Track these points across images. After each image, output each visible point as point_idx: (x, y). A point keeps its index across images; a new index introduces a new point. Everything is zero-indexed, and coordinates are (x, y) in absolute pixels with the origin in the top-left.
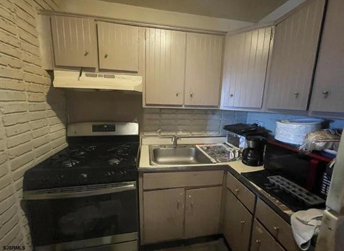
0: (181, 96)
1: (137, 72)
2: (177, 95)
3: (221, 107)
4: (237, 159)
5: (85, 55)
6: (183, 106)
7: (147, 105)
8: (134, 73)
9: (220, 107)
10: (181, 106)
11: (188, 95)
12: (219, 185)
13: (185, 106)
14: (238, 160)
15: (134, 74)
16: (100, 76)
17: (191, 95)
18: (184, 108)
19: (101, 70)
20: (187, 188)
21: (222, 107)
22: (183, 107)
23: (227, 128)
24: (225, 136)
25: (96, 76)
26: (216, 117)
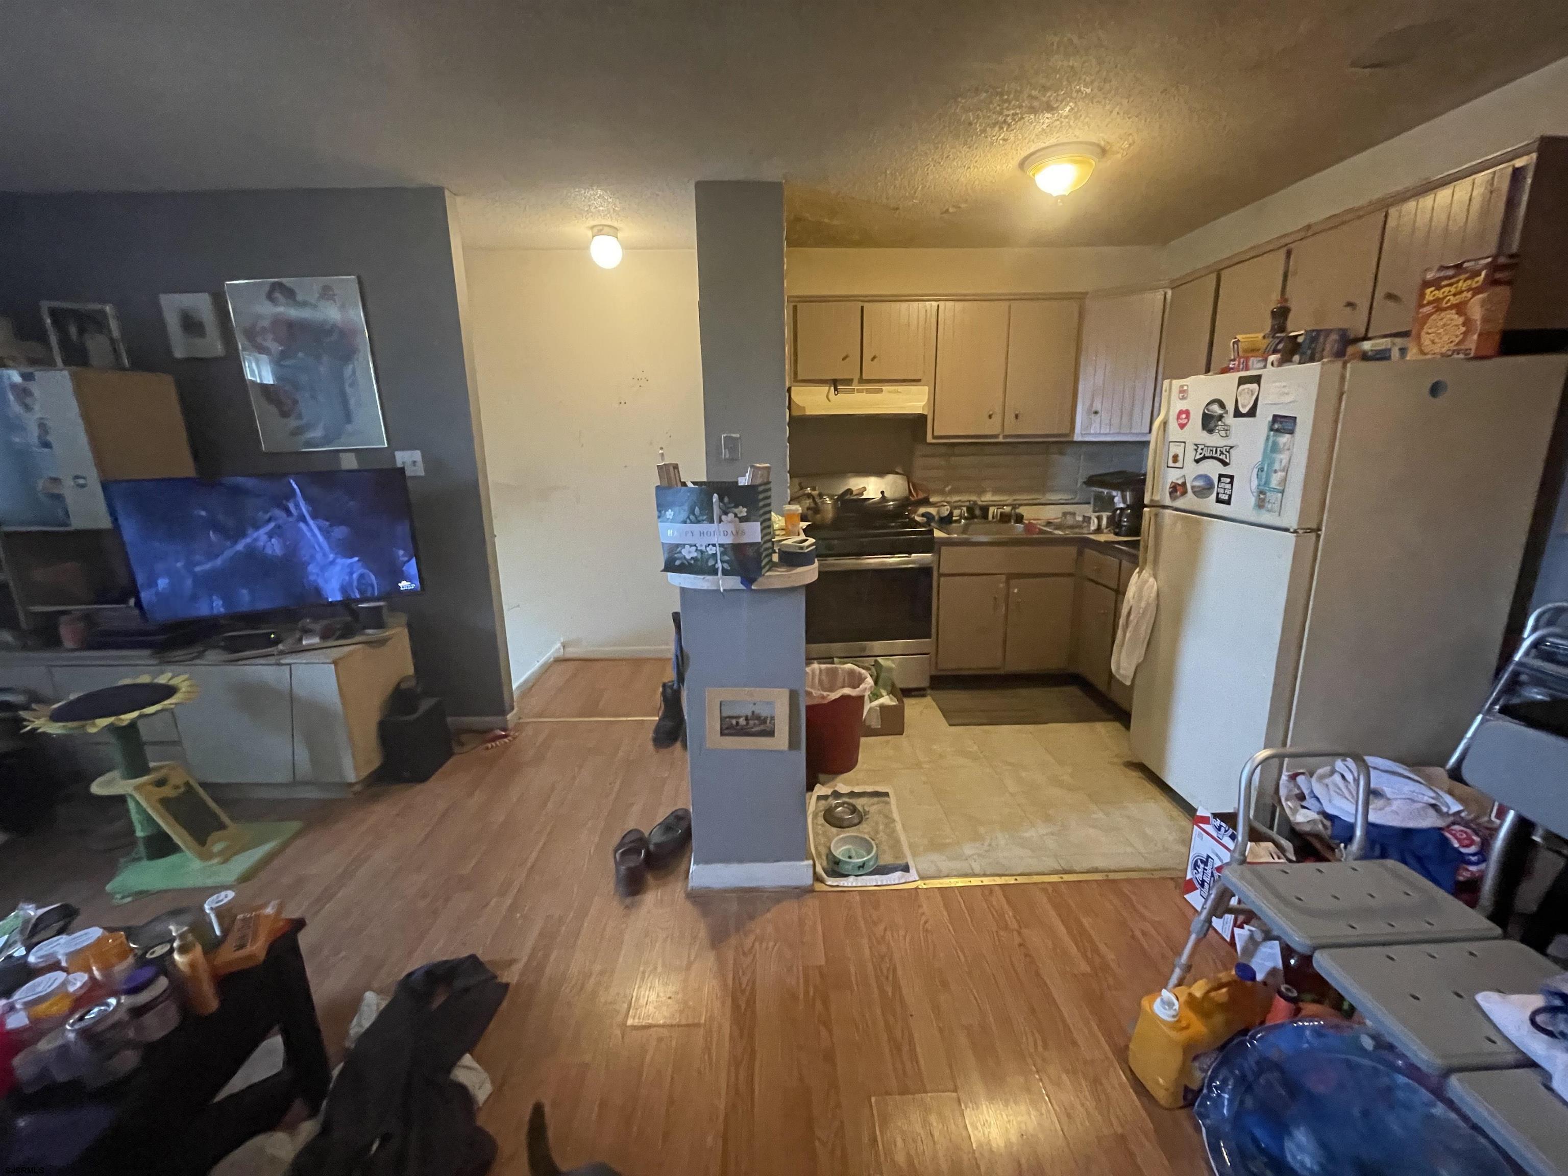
0: (997, 419)
1: (919, 380)
2: (990, 417)
3: (1075, 435)
4: (1105, 531)
5: (844, 359)
6: (1001, 437)
7: (934, 437)
8: (916, 381)
9: (1073, 437)
10: (996, 436)
11: (1010, 417)
12: (1070, 575)
13: (1005, 437)
14: (1107, 533)
15: (915, 383)
16: (859, 391)
17: (1017, 416)
18: (1003, 440)
19: (862, 381)
20: (1010, 577)
21: (1077, 437)
22: (1001, 439)
23: (1091, 481)
24: (1089, 503)
25: (852, 391)
26: (1067, 460)
